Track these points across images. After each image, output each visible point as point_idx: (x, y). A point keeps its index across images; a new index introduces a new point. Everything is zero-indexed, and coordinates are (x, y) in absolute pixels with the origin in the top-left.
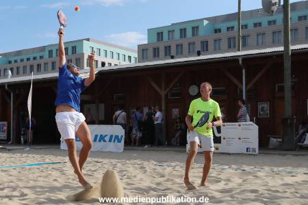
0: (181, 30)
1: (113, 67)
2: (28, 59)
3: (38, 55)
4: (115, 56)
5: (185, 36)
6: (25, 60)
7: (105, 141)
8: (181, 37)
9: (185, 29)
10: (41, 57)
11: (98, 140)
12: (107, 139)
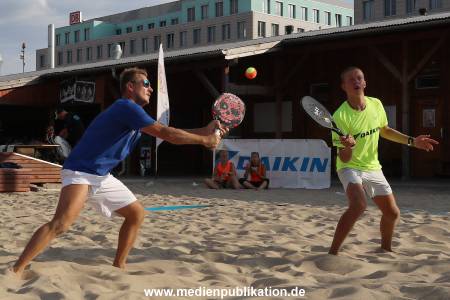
2: (151, 26)
3: (168, 18)
4: (312, 15)
6: (146, 26)
7: (294, 169)
10: (174, 21)
11: (280, 167)
12: (298, 165)
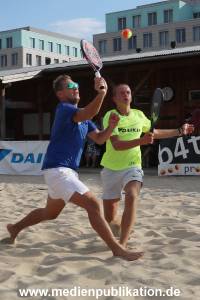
0: (150, 15)
1: (61, 65)
4: (64, 49)
5: (155, 23)
8: (150, 24)
9: (155, 14)
